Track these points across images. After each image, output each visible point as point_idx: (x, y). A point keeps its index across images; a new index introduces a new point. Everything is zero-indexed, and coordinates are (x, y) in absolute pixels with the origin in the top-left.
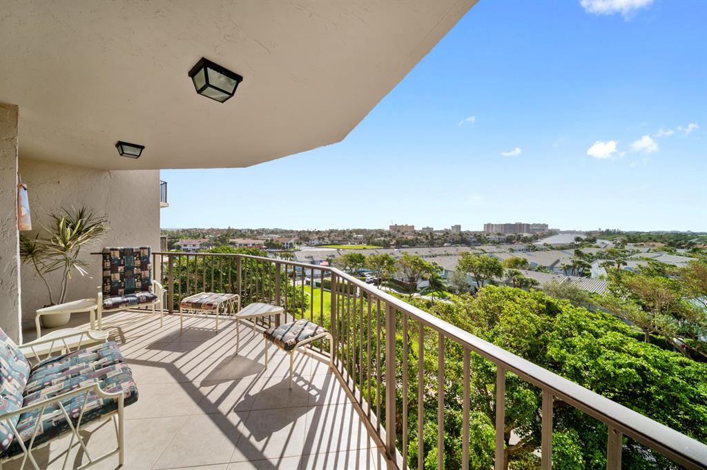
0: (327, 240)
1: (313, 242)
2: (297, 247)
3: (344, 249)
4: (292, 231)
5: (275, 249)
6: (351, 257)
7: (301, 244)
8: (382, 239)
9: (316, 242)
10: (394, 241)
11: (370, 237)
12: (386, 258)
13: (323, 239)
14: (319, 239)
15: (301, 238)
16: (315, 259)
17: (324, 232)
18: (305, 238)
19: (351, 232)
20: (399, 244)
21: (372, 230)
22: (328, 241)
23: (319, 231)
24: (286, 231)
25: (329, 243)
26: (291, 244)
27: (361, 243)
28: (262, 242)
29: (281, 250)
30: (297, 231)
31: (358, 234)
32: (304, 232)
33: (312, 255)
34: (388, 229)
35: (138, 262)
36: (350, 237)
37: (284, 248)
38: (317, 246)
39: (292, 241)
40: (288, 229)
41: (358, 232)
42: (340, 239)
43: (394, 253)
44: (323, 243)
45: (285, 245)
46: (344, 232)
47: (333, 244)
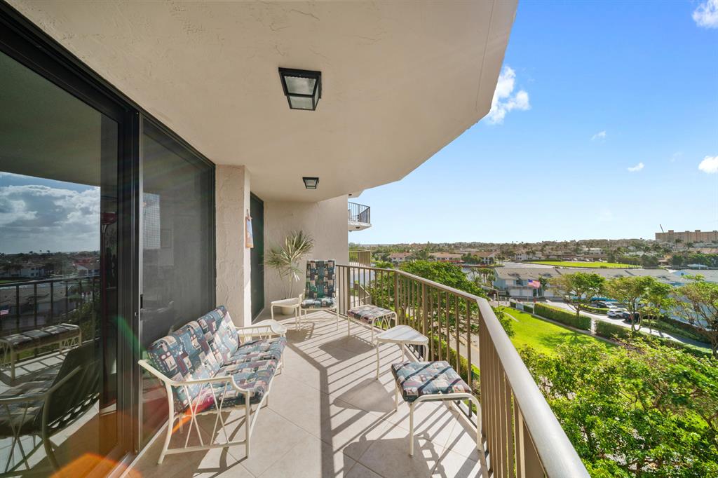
0: (539, 254)
1: (519, 257)
2: (498, 263)
3: (565, 267)
4: (492, 245)
5: (473, 263)
6: (578, 278)
7: (503, 258)
8: (641, 253)
9: (524, 257)
10: (667, 257)
11: (612, 251)
12: (648, 282)
13: (534, 253)
14: (528, 253)
15: (503, 253)
16: (522, 277)
17: (534, 245)
18: (508, 252)
19: (578, 244)
20: (678, 263)
21: (618, 241)
22: (541, 256)
23: (527, 244)
24: (485, 245)
25: (543, 258)
26: (491, 259)
27: (596, 259)
28: (459, 256)
29: (479, 265)
30: (498, 245)
31: (591, 247)
32: (507, 245)
33: (518, 273)
34: (654, 238)
35: (326, 273)
36: (576, 251)
37: (483, 263)
38: (525, 261)
39: (493, 255)
40: (488, 242)
41: (591, 244)
42: (560, 253)
43: (667, 276)
44: (534, 258)
45: (484, 260)
46: (566, 244)
47: (548, 259)
